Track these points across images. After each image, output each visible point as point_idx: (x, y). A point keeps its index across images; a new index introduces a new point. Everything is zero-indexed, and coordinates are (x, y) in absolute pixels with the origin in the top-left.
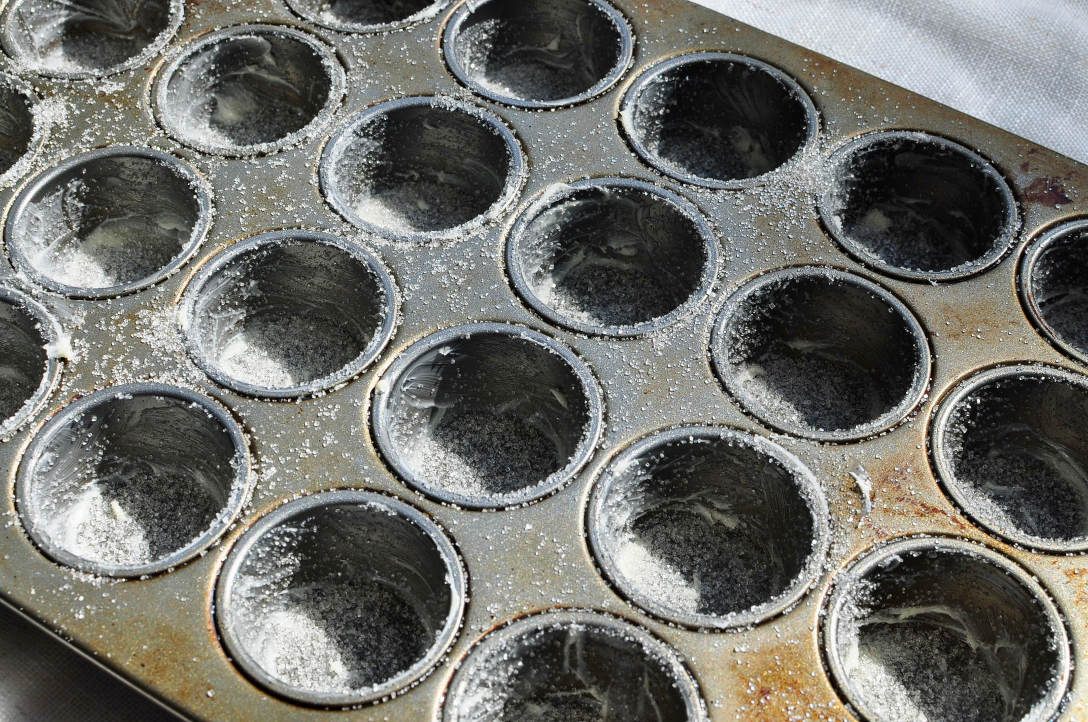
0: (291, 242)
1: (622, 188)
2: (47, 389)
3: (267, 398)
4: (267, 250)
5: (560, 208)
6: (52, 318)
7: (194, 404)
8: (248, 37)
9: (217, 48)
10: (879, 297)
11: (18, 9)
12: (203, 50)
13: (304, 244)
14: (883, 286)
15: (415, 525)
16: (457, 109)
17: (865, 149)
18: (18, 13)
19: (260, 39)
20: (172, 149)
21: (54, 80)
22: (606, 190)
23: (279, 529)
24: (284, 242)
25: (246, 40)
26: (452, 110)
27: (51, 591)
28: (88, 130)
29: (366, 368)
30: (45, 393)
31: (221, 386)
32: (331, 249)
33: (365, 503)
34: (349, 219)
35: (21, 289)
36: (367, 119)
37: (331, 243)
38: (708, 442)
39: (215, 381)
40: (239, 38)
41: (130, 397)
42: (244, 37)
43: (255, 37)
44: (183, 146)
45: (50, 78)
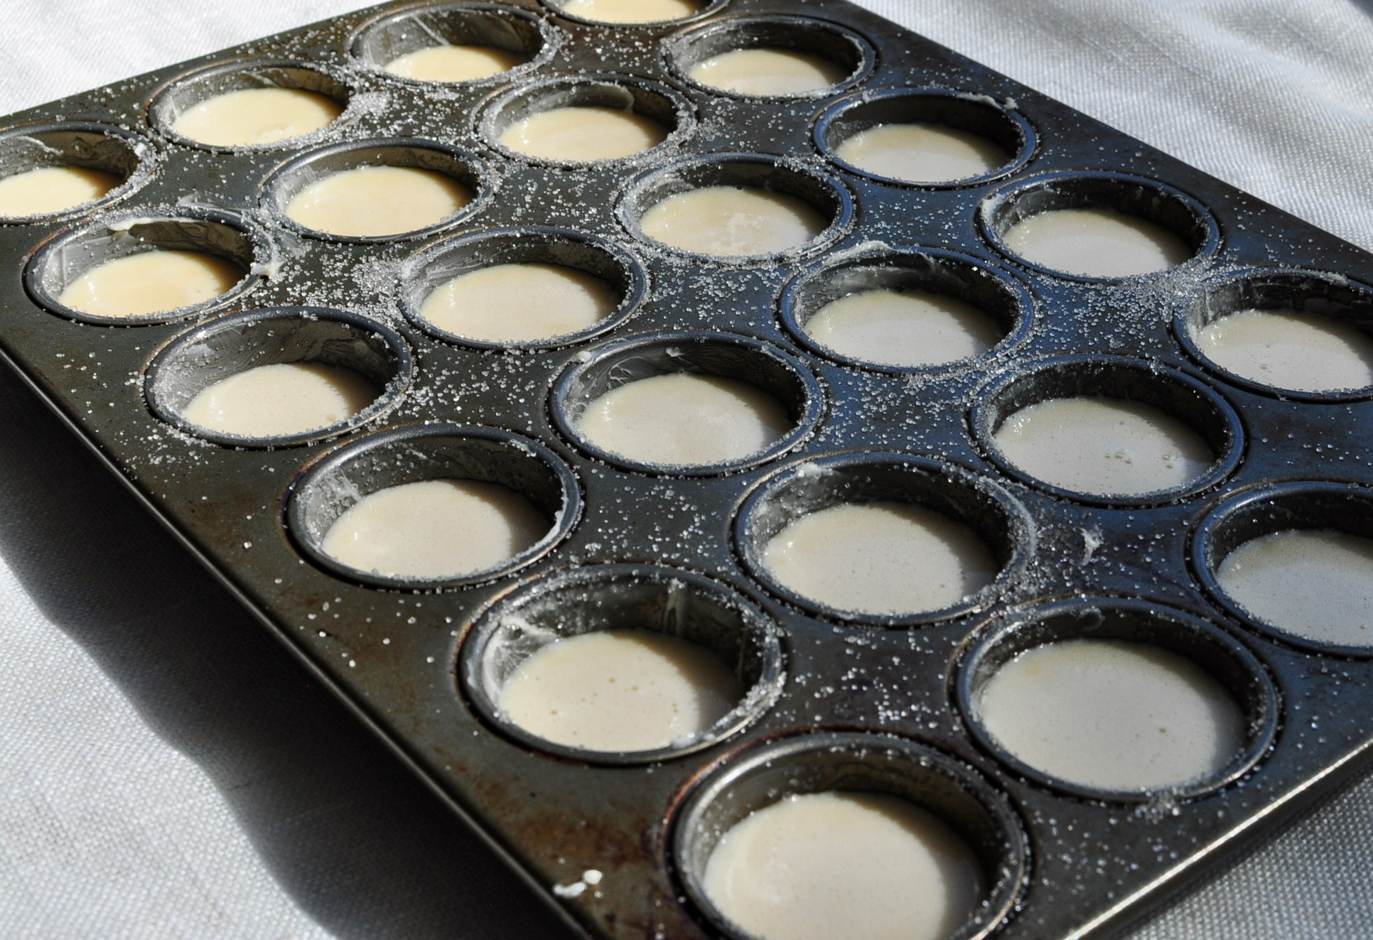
0: (558, 239)
1: (950, 260)
2: (235, 295)
3: (455, 344)
4: (531, 243)
5: (873, 269)
6: (275, 247)
7: (377, 335)
8: (611, 84)
9: (574, 90)
10: (1205, 398)
11: (386, 27)
12: (557, 86)
13: (572, 244)
14: (1216, 389)
15: (551, 468)
16: (803, 170)
17: (1263, 280)
18: (385, 31)
19: (624, 89)
20: (477, 149)
21: (389, 81)
22: (932, 260)
23: (405, 445)
24: (550, 237)
25: (609, 88)
26: (796, 170)
27: (139, 437)
28: (400, 122)
29: (575, 344)
30: (232, 297)
31: (414, 326)
32: (597, 252)
33: (506, 441)
34: (630, 230)
35: (257, 221)
36: (697, 163)
37: (599, 245)
38: (925, 474)
39: (409, 321)
40: (601, 83)
41: (313, 318)
42: (607, 84)
43: (619, 86)
44: (490, 149)
45: (385, 79)
